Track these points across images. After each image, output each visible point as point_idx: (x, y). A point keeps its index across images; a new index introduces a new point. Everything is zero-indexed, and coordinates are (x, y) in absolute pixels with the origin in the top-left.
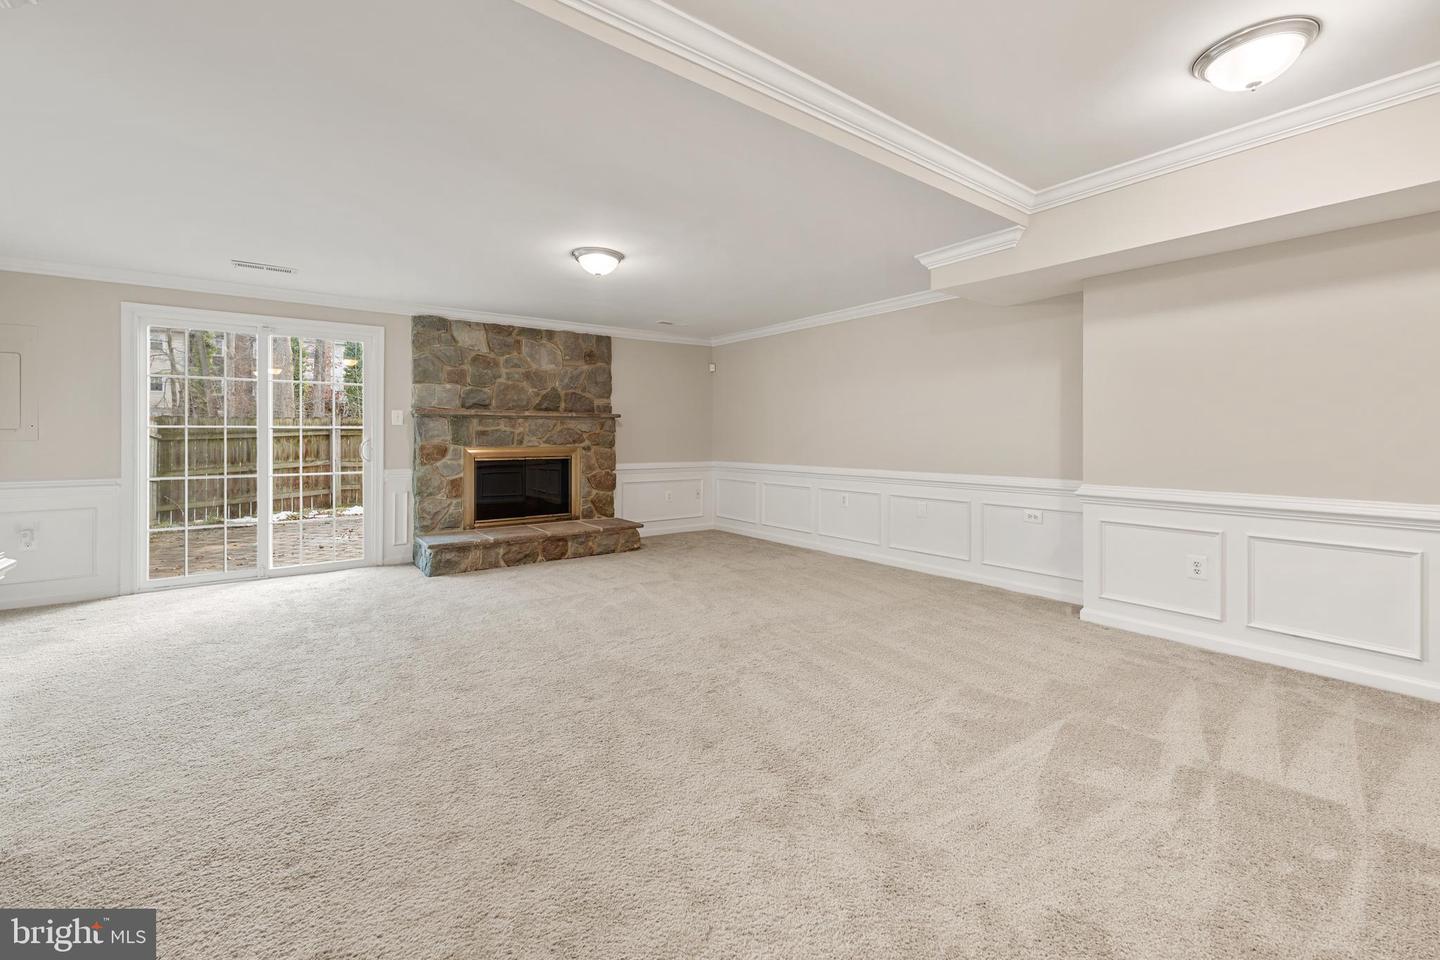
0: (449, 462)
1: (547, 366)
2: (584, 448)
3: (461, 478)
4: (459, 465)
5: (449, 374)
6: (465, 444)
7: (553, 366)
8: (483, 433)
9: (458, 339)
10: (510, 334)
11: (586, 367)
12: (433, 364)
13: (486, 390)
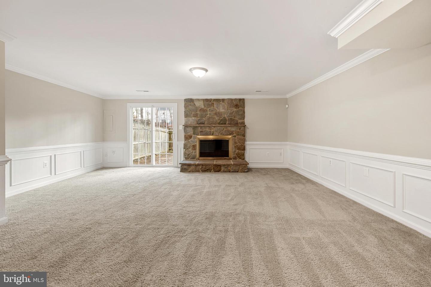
0: (192, 140)
1: (222, 110)
2: (233, 136)
3: (195, 145)
4: (195, 141)
5: (193, 114)
6: (197, 135)
7: (224, 110)
8: (202, 131)
9: (196, 104)
10: (211, 101)
11: (235, 110)
12: (189, 112)
13: (204, 119)
